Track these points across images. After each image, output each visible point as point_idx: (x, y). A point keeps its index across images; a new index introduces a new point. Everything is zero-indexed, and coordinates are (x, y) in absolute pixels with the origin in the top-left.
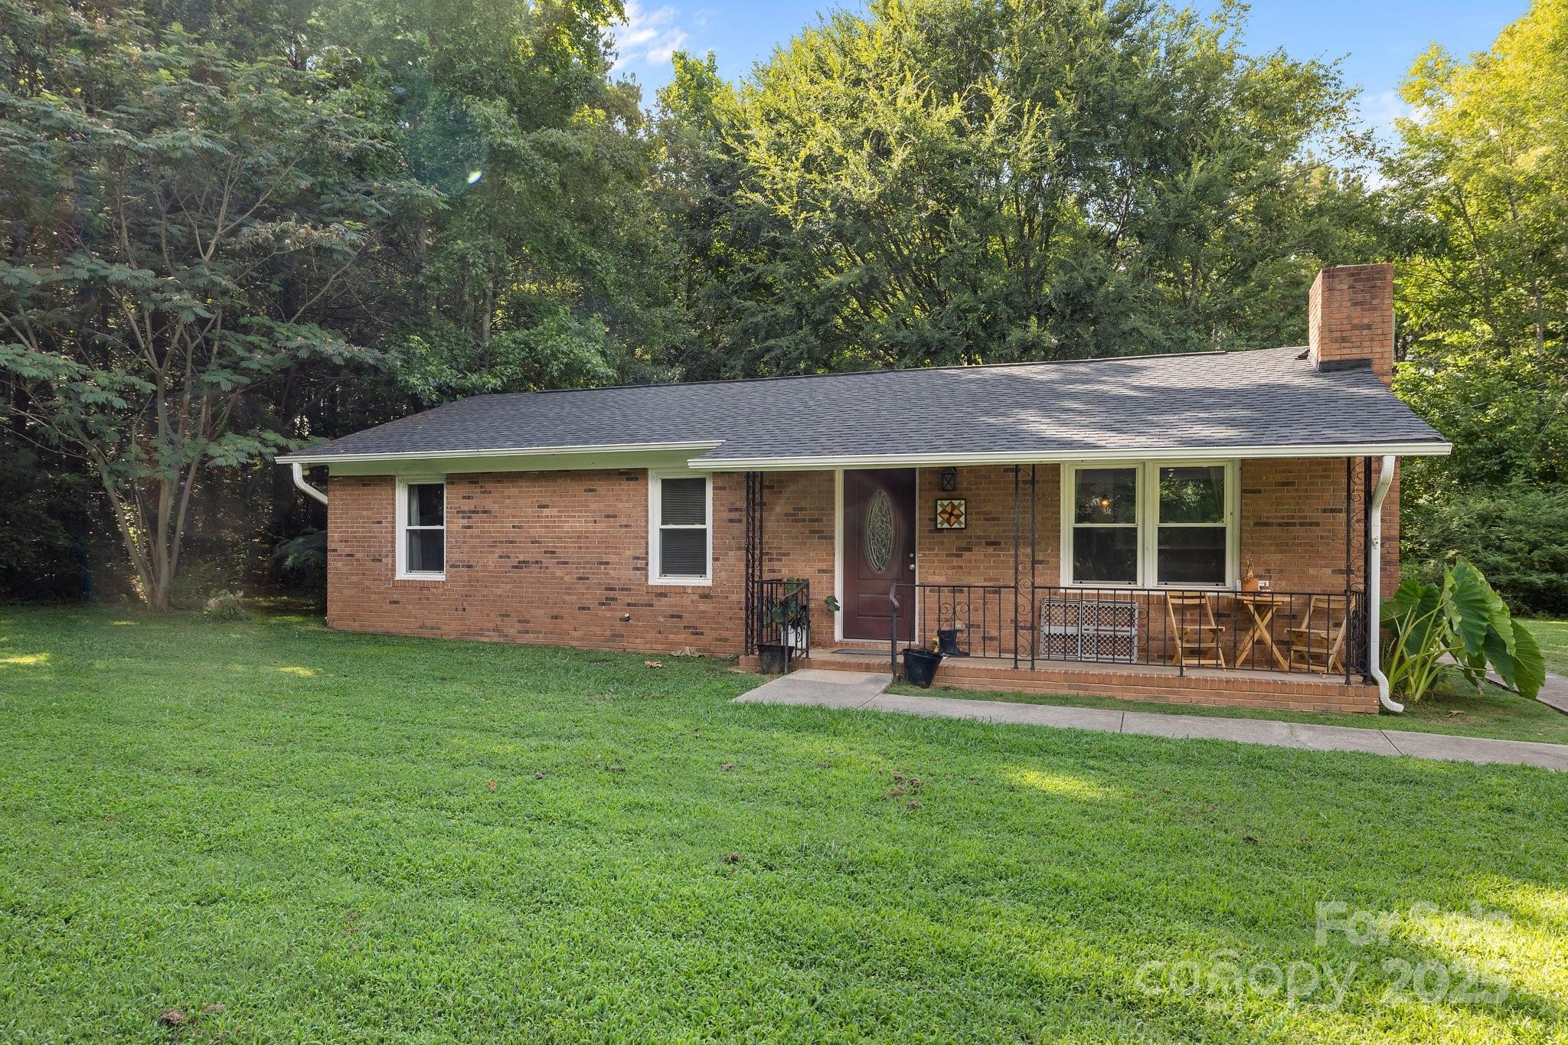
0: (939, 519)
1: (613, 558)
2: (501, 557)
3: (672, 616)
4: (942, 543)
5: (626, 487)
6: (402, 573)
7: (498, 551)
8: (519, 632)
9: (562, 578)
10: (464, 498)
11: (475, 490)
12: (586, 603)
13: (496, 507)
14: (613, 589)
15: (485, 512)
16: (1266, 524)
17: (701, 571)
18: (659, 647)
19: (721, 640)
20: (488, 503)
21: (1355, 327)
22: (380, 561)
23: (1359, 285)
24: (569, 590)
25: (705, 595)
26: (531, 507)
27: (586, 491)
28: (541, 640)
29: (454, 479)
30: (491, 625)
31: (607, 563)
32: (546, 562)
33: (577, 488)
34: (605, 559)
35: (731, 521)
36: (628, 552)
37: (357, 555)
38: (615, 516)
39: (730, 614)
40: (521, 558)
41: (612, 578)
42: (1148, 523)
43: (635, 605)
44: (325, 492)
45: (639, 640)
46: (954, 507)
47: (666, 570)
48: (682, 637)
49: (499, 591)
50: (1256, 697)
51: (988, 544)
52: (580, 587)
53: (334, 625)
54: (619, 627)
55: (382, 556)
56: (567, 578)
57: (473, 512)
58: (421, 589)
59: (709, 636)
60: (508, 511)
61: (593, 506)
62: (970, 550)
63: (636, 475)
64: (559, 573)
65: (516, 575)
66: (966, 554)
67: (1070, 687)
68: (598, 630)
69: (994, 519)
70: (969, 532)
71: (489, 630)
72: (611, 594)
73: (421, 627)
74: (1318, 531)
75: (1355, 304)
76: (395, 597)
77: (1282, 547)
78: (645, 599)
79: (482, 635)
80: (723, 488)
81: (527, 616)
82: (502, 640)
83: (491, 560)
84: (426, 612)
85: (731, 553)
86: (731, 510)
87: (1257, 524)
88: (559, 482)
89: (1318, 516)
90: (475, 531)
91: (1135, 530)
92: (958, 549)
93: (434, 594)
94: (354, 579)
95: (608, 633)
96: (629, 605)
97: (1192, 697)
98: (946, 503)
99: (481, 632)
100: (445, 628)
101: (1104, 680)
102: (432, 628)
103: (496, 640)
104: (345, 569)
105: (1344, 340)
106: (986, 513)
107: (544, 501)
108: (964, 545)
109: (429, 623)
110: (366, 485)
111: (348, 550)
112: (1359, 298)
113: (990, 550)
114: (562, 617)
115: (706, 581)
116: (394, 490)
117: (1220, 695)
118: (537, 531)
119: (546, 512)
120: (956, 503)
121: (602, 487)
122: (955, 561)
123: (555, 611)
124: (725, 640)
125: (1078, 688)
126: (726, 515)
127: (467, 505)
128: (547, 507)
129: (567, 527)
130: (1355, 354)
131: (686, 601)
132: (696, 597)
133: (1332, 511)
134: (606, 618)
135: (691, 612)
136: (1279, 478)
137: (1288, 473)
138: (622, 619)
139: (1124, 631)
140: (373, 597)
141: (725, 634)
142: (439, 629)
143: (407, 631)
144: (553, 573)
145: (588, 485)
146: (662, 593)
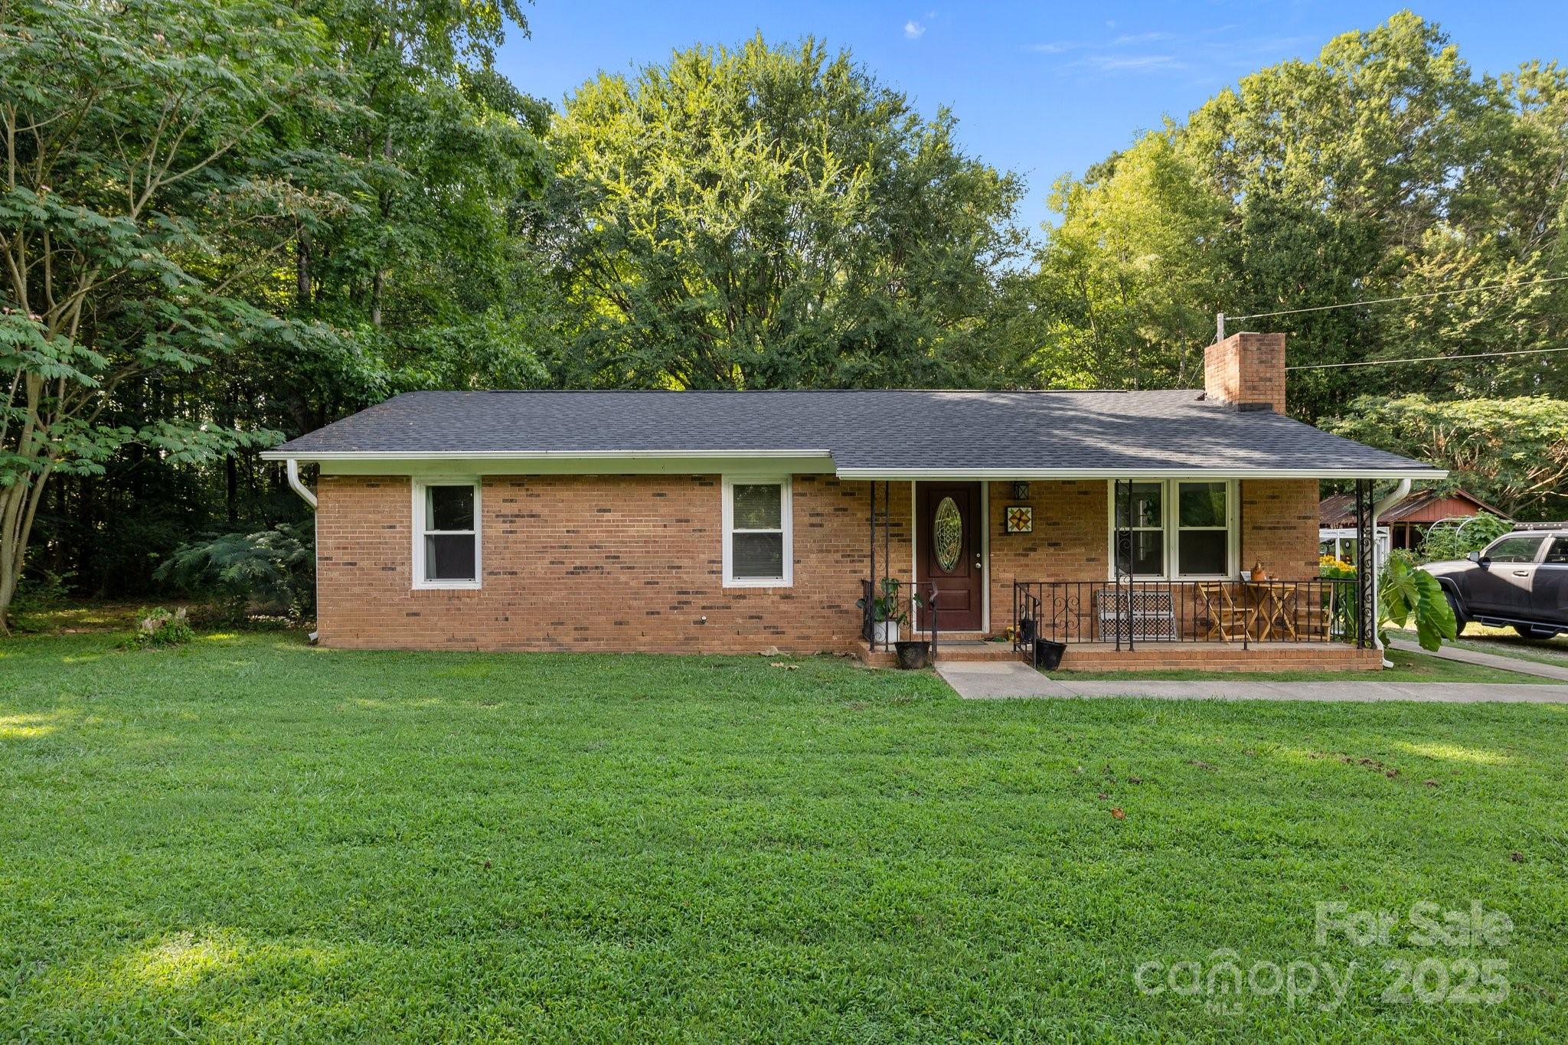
0: (1010, 524)
1: (685, 562)
2: (552, 563)
3: (752, 617)
4: (1011, 545)
5: (699, 492)
6: (420, 582)
7: (549, 557)
8: (576, 640)
9: (627, 583)
10: (505, 501)
11: (520, 493)
12: (657, 608)
13: (546, 511)
14: (687, 593)
15: (532, 516)
16: (1261, 528)
17: (778, 572)
18: (738, 647)
19: (803, 638)
20: (536, 506)
21: (1261, 379)
22: (393, 569)
23: (1263, 348)
24: (636, 596)
25: (786, 596)
26: (590, 510)
27: (654, 495)
28: (603, 646)
29: (489, 481)
30: (540, 635)
31: (680, 567)
32: (608, 568)
33: (646, 492)
34: (677, 562)
35: (812, 525)
36: (702, 556)
37: (361, 564)
38: (687, 521)
39: (812, 613)
40: (578, 563)
41: (685, 582)
42: (1172, 527)
43: (711, 608)
44: (315, 492)
45: (715, 642)
46: (1022, 514)
47: (738, 572)
48: (762, 637)
49: (550, 599)
50: (1302, 663)
51: (1050, 545)
52: (649, 592)
53: (329, 642)
54: (693, 630)
55: (395, 565)
56: (633, 583)
57: (517, 516)
58: (450, 599)
59: (791, 635)
60: (561, 516)
61: (662, 511)
62: (1035, 550)
63: (710, 481)
64: (623, 578)
65: (571, 581)
66: (1032, 554)
67: (1164, 664)
68: (670, 635)
69: (1055, 524)
70: (1034, 535)
71: (538, 640)
72: (684, 597)
73: (449, 640)
74: (1294, 533)
75: (1261, 362)
76: (415, 609)
77: (1272, 545)
78: (722, 602)
79: (529, 645)
80: (802, 495)
81: (585, 623)
82: (555, 649)
83: (541, 566)
84: (457, 623)
85: (813, 556)
86: (811, 515)
87: (1254, 528)
88: (623, 485)
89: (1294, 522)
90: (520, 536)
91: (1161, 533)
92: (1025, 549)
93: (465, 604)
94: (357, 590)
95: (681, 637)
96: (704, 608)
97: (1256, 666)
98: (1015, 510)
99: (529, 642)
100: (482, 640)
101: (1190, 655)
102: (465, 640)
103: (548, 649)
104: (343, 580)
105: (1254, 388)
106: (1047, 518)
107: (608, 505)
108: (1029, 545)
109: (460, 635)
110: (373, 486)
111: (347, 558)
112: (1264, 357)
113: (1052, 550)
114: (627, 623)
115: (786, 581)
116: (410, 491)
117: (1276, 663)
118: (597, 535)
119: (607, 516)
120: (1024, 510)
121: (673, 492)
122: (1023, 561)
123: (619, 617)
124: (808, 638)
125: (1170, 664)
126: (807, 520)
127: (509, 509)
128: (609, 511)
129: (632, 531)
130: (1262, 399)
131: (767, 602)
132: (777, 598)
133: (1305, 518)
134: (678, 622)
135: (772, 613)
136: (1269, 492)
137: (1275, 491)
138: (695, 623)
139: (1164, 615)
140: (383, 610)
141: (806, 632)
142: (474, 640)
143: (429, 646)
144: (618, 578)
145: (657, 489)
146: (741, 595)
